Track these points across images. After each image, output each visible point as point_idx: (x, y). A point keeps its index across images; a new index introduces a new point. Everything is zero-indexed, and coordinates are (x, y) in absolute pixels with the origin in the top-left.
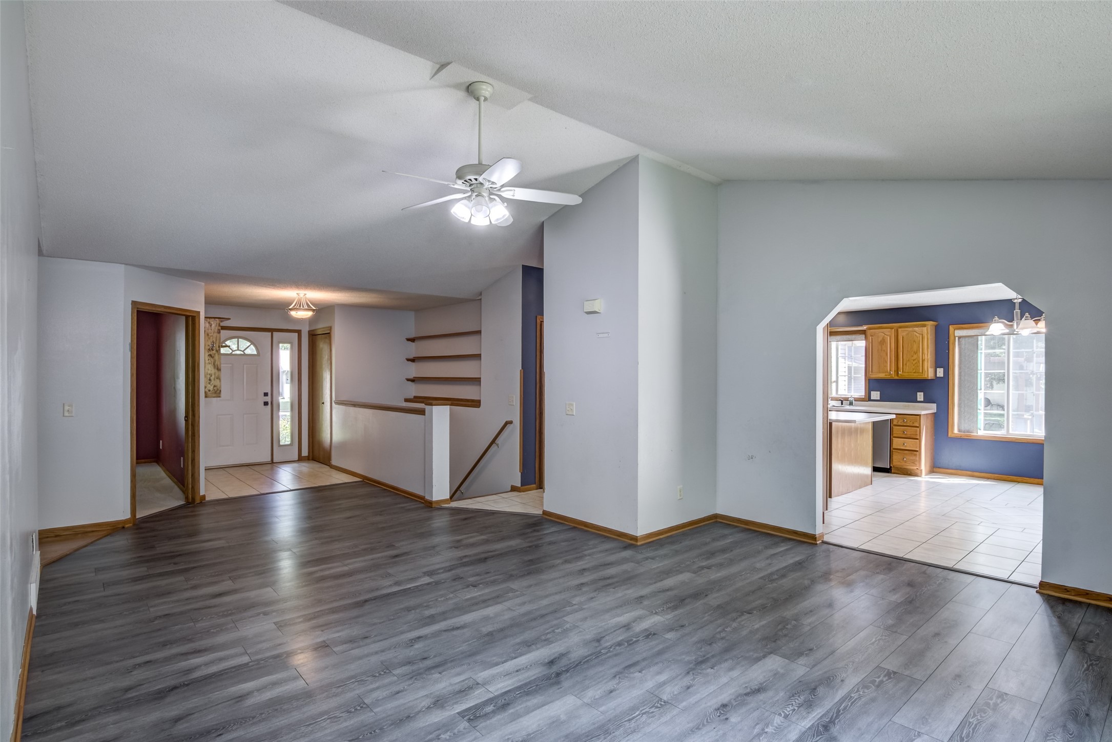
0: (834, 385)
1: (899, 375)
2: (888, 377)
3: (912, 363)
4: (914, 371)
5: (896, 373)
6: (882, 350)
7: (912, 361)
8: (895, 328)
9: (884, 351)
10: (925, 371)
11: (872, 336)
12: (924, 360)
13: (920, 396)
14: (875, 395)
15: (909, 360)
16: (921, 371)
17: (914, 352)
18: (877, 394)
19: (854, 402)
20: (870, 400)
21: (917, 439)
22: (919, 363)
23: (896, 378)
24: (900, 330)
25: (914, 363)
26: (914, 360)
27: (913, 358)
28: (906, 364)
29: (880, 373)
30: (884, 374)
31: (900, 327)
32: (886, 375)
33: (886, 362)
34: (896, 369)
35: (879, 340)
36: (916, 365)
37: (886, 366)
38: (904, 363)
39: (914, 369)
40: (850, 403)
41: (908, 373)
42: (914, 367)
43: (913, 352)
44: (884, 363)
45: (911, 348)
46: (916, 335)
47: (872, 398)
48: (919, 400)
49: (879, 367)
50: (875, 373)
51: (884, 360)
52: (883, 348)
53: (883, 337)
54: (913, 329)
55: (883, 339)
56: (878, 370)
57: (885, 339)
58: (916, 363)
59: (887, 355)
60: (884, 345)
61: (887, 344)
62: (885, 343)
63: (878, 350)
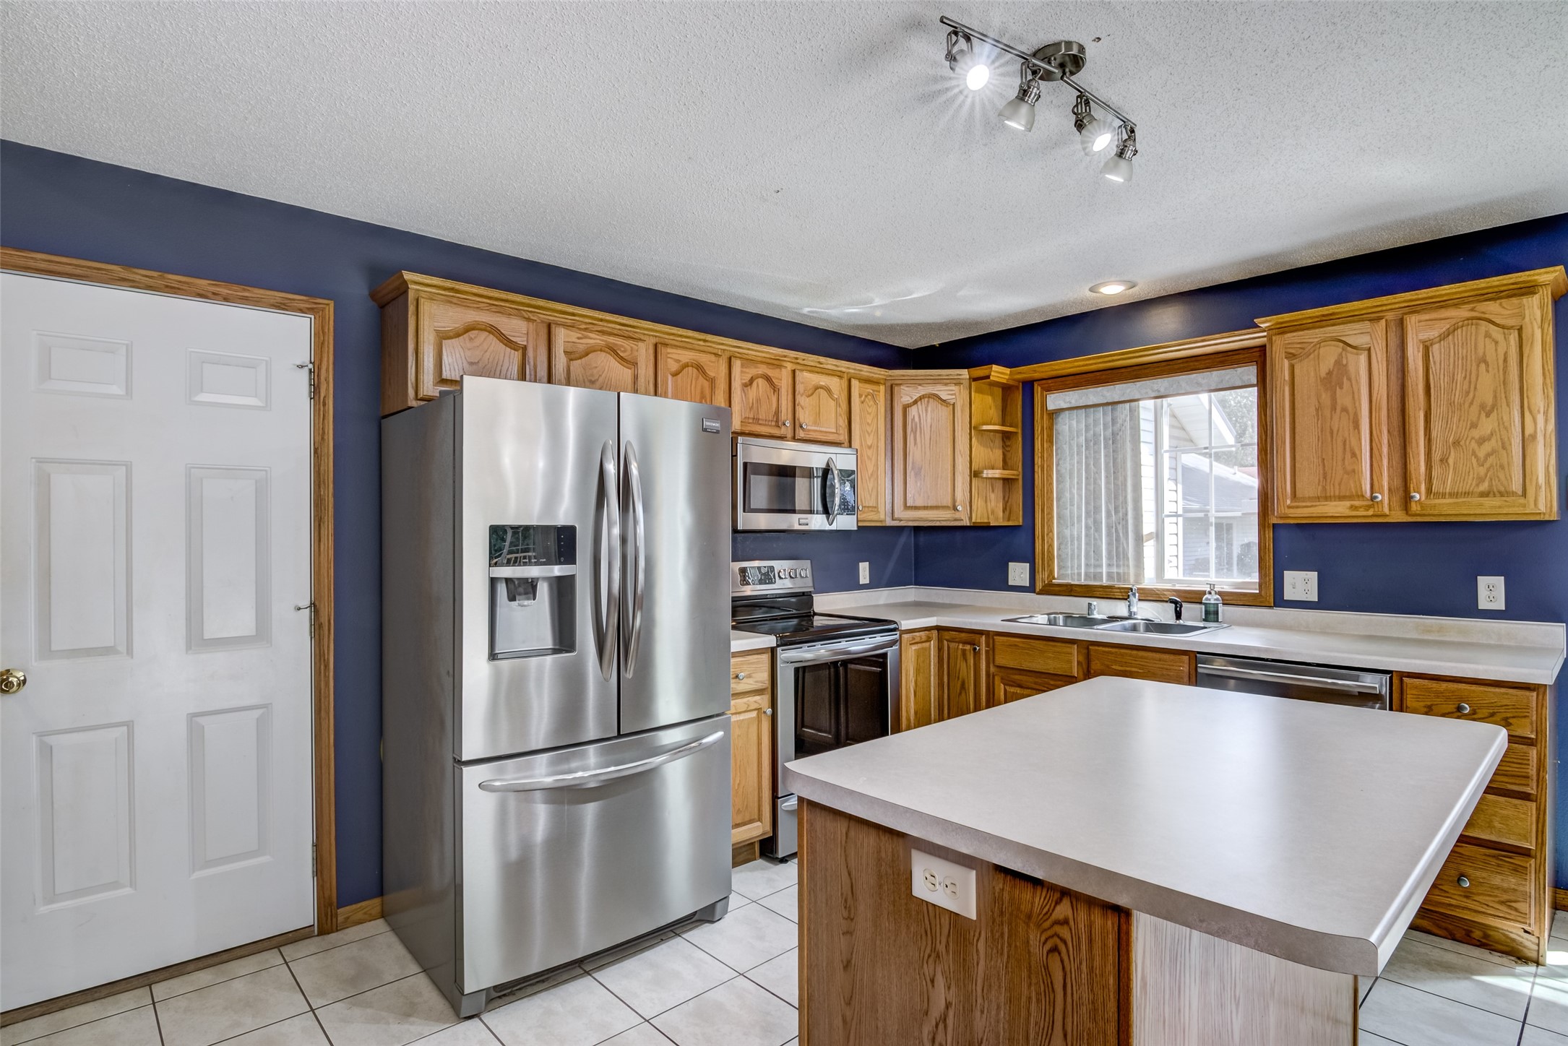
0: (1149, 549)
1: (1414, 507)
2: (1363, 515)
3: (1474, 453)
4: (1484, 487)
5: (1397, 499)
6: (1334, 408)
7: (1474, 445)
8: (1390, 316)
9: (1345, 410)
10: (1538, 487)
11: (1290, 356)
12: (1534, 437)
13: (1491, 591)
14: (1301, 584)
15: (1456, 443)
16: (1516, 486)
17: (1482, 407)
18: (1306, 581)
19: (1221, 608)
20: (1279, 601)
21: (1526, 797)
22: (1509, 455)
23: (1399, 516)
24: (1413, 322)
25: (1481, 454)
26: (1481, 441)
27: (1476, 433)
28: (1444, 460)
29: (1327, 498)
30: (1348, 503)
31: (1414, 309)
32: (1353, 508)
33: (1354, 455)
34: (1398, 482)
35: (1323, 371)
36: (1490, 460)
37: (1354, 471)
38: (1436, 456)
39: (1481, 480)
40: (1207, 613)
41: (1451, 495)
42: (1482, 470)
43: (1475, 408)
44: (1344, 459)
45: (1468, 393)
46: (1488, 335)
47: (1289, 595)
48: (1483, 604)
49: (1325, 478)
50: (1310, 499)
51: (1345, 449)
52: (1339, 401)
53: (1341, 354)
54: (1472, 310)
55: (1338, 363)
56: (1320, 488)
57: (1346, 365)
58: (1488, 455)
59: (1356, 425)
60: (1341, 388)
61: (1358, 382)
62: (1349, 379)
63: (1317, 410)
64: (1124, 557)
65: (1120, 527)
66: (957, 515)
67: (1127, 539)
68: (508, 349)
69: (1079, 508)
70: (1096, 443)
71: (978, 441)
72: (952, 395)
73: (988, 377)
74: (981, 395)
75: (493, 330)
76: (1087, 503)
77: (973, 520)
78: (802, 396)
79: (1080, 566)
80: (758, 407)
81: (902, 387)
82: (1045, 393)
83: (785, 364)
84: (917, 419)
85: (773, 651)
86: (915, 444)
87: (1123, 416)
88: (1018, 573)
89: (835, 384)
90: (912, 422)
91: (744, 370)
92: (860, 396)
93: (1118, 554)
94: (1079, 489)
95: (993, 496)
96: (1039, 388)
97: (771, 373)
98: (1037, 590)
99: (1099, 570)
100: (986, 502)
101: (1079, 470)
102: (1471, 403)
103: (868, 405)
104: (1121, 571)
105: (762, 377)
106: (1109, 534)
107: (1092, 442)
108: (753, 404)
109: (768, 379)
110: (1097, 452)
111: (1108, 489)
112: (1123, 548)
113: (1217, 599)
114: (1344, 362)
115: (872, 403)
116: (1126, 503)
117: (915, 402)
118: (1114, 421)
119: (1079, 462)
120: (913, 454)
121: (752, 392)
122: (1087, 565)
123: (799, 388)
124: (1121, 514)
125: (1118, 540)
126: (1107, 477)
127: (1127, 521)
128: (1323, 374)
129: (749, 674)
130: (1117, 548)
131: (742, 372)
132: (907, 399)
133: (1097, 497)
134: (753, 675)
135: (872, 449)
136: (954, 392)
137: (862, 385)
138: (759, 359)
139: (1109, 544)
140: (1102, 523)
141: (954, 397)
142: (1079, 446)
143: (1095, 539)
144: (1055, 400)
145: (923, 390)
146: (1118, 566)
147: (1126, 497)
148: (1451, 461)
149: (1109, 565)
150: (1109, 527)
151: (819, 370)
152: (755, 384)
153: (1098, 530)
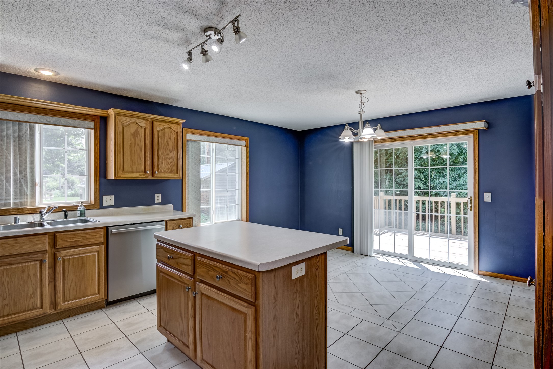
2: (143, 177)
3: (168, 162)
4: (170, 171)
5: (151, 173)
7: (168, 160)
8: (149, 120)
9: (138, 145)
11: (122, 124)
13: (158, 198)
14: (108, 200)
15: (165, 159)
16: (176, 171)
17: (170, 150)
18: (110, 199)
19: (86, 211)
20: (102, 207)
22: (175, 163)
23: (151, 178)
24: (156, 124)
25: (169, 162)
26: (169, 159)
27: (168, 157)
28: (162, 163)
29: (133, 171)
30: (139, 174)
31: (156, 120)
33: (140, 159)
34: (151, 168)
36: (171, 164)
37: (140, 164)
38: (160, 161)
39: (169, 169)
41: (163, 172)
42: (169, 166)
43: (168, 150)
44: (138, 160)
45: (167, 146)
46: (171, 132)
47: (105, 204)
48: (156, 201)
49: (132, 165)
50: (128, 172)
51: (138, 157)
52: (137, 142)
53: (137, 128)
54: (168, 125)
55: (136, 130)
56: (131, 168)
57: (139, 131)
58: (171, 162)
59: (141, 150)
60: (137, 138)
61: (142, 137)
62: (140, 136)
63: (130, 143)
64: (24, 194)
65: (22, 181)
67: (27, 186)
70: (8, 138)
87: (26, 129)
93: (21, 193)
99: (8, 201)
102: (168, 149)
104: (23, 201)
106: (15, 183)
107: (5, 138)
110: (9, 143)
111: (15, 162)
112: (24, 190)
113: (84, 208)
114: (138, 130)
116: (26, 169)
118: (20, 130)
124: (23, 174)
125: (21, 186)
126: (14, 156)
127: (27, 178)
128: (132, 133)
130: (20, 190)
133: (8, 165)
139: (15, 188)
140: (11, 178)
143: (6, 186)
146: (21, 199)
147: (26, 166)
148: (163, 163)
149: (15, 199)
150: (15, 180)
153: (8, 181)
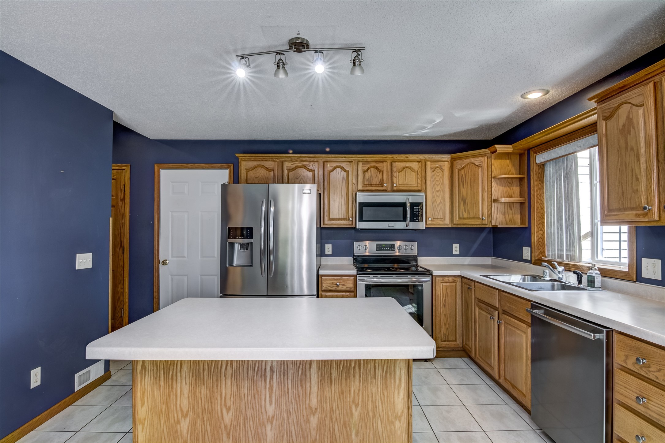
2: (643, 220)
6: (626, 149)
8: (657, 79)
9: (632, 149)
11: (605, 118)
14: (651, 268)
18: (654, 266)
20: (639, 278)
29: (625, 209)
30: (634, 213)
32: (637, 215)
33: (637, 179)
35: (621, 124)
37: (637, 190)
44: (632, 183)
47: (645, 274)
49: (623, 196)
50: (615, 210)
51: (632, 175)
52: (629, 144)
53: (630, 112)
55: (628, 117)
57: (632, 119)
60: (630, 134)
61: (638, 129)
62: (634, 128)
63: (618, 151)
64: (572, 246)
65: (571, 229)
66: (484, 222)
67: (574, 236)
68: (268, 172)
69: (554, 217)
70: (560, 180)
71: (497, 184)
72: (481, 162)
73: (496, 151)
74: (499, 161)
75: (263, 167)
76: (557, 215)
77: (493, 224)
78: (395, 172)
79: (555, 250)
80: (371, 180)
81: (457, 162)
82: (535, 155)
83: (387, 160)
84: (464, 176)
85: (355, 276)
86: (463, 187)
87: (571, 162)
88: (527, 252)
89: (415, 165)
90: (462, 178)
91: (364, 166)
92: (431, 168)
93: (571, 245)
94: (554, 207)
95: (511, 212)
96: (532, 152)
97: (377, 165)
98: (533, 262)
100: (504, 214)
101: (554, 196)
103: (437, 172)
104: (572, 254)
105: (373, 167)
106: (566, 232)
107: (559, 179)
108: (368, 178)
109: (376, 168)
110: (561, 185)
111: (565, 206)
112: (572, 240)
113: (596, 273)
114: (631, 117)
115: (439, 171)
117: (463, 168)
118: (567, 165)
119: (554, 191)
120: (462, 193)
121: (368, 175)
122: (558, 250)
123: (394, 169)
124: (571, 221)
125: (570, 236)
126: (565, 199)
127: (574, 225)
128: (621, 127)
129: (344, 284)
130: (570, 240)
131: (362, 167)
132: (459, 167)
133: (561, 211)
134: (345, 285)
135: (439, 192)
136: (481, 161)
137: (432, 163)
138: (373, 160)
139: (566, 238)
140: (563, 226)
141: (482, 163)
142: (553, 182)
143: (561, 235)
144: (540, 158)
145: (466, 161)
146: (570, 251)
149: (567, 250)
151: (407, 160)
152: (369, 170)
153: (562, 230)
